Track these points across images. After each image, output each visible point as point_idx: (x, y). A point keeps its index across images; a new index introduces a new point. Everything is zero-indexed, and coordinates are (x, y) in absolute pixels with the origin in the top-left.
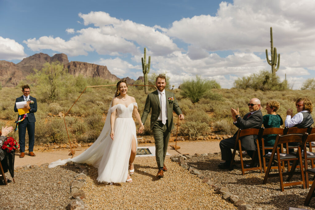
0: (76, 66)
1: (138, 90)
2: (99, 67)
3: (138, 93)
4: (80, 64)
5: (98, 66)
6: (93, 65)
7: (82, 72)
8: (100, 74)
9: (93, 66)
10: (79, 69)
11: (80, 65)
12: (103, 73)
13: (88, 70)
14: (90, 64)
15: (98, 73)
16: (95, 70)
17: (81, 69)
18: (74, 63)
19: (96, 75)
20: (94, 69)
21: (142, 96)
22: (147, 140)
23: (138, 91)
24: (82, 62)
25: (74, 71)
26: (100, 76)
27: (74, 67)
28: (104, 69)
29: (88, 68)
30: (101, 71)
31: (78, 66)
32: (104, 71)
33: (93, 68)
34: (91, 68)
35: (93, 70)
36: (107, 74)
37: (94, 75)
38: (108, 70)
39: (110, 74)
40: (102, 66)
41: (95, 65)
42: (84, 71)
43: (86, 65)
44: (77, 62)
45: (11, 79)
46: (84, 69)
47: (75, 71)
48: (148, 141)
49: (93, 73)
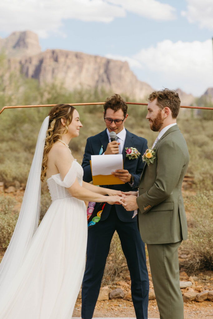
0: (56, 60)
1: (201, 120)
2: (111, 65)
3: (201, 129)
4: (67, 55)
5: (108, 62)
6: (96, 57)
8: (112, 80)
9: (96, 62)
12: (120, 78)
13: (84, 71)
14: (90, 56)
15: (108, 78)
16: (102, 71)
17: (68, 67)
18: (53, 52)
19: (103, 81)
20: (100, 68)
21: (208, 136)
22: (207, 292)
23: (199, 123)
24: (71, 51)
25: (53, 72)
27: (53, 63)
28: (121, 68)
29: (86, 66)
30: (114, 72)
31: (62, 59)
33: (97, 66)
34: (92, 64)
35: (95, 69)
37: (97, 82)
38: (132, 72)
39: (137, 81)
40: (116, 61)
41: (102, 58)
43: (81, 58)
44: (61, 51)
47: (56, 71)
48: (208, 295)
49: (96, 77)
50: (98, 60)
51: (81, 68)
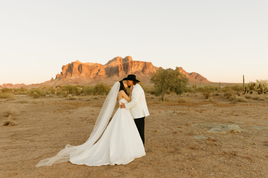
2: (147, 63)
6: (142, 62)
7: (136, 67)
10: (134, 66)
11: (135, 62)
12: (149, 67)
13: (140, 66)
14: (141, 62)
15: (146, 67)
16: (144, 66)
17: (135, 65)
24: (136, 61)
26: (147, 69)
28: (149, 64)
29: (140, 64)
30: (147, 65)
31: (133, 63)
32: (150, 65)
33: (143, 64)
34: (142, 64)
35: (143, 65)
36: (151, 67)
38: (153, 65)
39: (154, 67)
40: (148, 63)
42: (137, 66)
43: (139, 62)
45: (98, 73)
46: (137, 65)
47: (132, 66)
49: (143, 67)
50: (143, 63)
51: (139, 65)
